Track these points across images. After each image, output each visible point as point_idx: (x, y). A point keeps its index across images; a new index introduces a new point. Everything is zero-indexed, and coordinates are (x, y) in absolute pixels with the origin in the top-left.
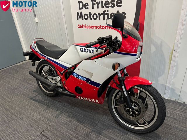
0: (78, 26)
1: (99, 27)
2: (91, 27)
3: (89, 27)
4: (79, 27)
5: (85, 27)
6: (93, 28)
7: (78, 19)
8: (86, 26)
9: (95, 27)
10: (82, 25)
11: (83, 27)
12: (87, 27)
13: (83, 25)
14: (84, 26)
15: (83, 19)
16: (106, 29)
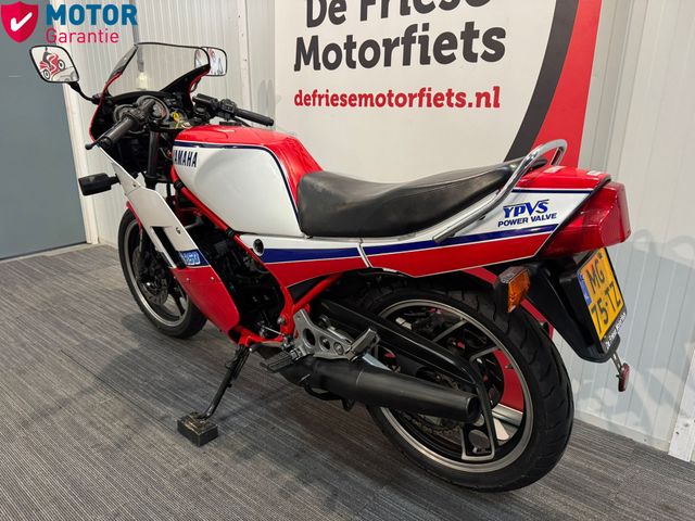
0: (297, 96)
1: (381, 100)
2: (350, 100)
3: (340, 101)
4: (298, 100)
5: (324, 100)
6: (357, 102)
7: (297, 68)
8: (327, 96)
9: (366, 99)
10: (311, 94)
11: (317, 99)
12: (333, 100)
13: (316, 91)
14: (321, 97)
15: (317, 67)
16: (411, 105)
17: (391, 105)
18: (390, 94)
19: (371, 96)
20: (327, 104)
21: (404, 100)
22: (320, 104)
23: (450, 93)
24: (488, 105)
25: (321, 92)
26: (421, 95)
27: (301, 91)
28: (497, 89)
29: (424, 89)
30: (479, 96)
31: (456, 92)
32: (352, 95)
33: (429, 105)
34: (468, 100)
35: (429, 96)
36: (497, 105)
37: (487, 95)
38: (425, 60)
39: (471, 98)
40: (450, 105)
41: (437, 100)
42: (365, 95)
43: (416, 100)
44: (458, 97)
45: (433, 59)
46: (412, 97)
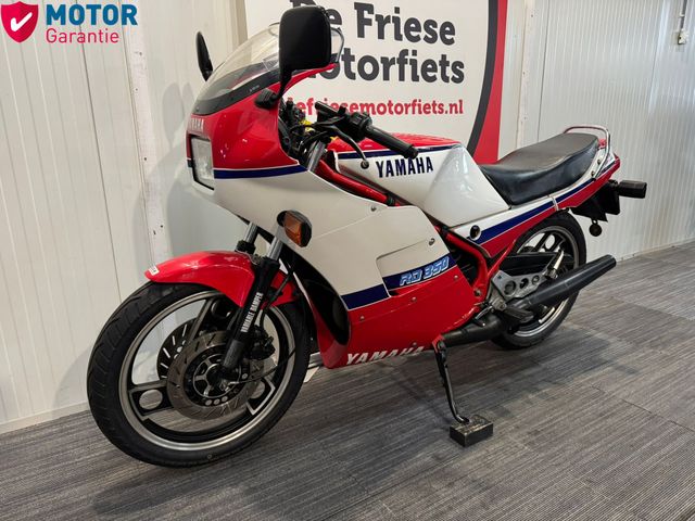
1: (382, 109)
2: (352, 109)
9: (368, 107)
10: (305, 102)
13: (311, 100)
16: (407, 113)
17: (391, 113)
18: (390, 104)
19: (372, 105)
21: (401, 109)
23: (434, 104)
24: (456, 112)
25: (318, 100)
26: (414, 105)
28: (461, 101)
29: (415, 101)
30: (451, 106)
31: (438, 103)
32: (353, 105)
33: (420, 113)
34: (445, 108)
35: (419, 105)
36: (461, 112)
37: (455, 105)
38: (415, 78)
39: (447, 108)
40: (435, 112)
41: (426, 109)
42: (366, 105)
44: (439, 108)
45: (421, 78)
46: (407, 106)
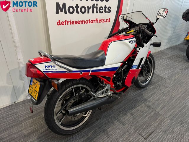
0: (58, 22)
1: (87, 22)
2: (78, 22)
3: (75, 23)
4: (59, 23)
5: (69, 23)
6: (80, 23)
7: (57, 13)
8: (70, 22)
9: (83, 22)
10: (64, 21)
11: (67, 23)
12: (73, 23)
13: (66, 20)
14: (68, 22)
15: (66, 13)
16: (94, 23)
17: (90, 23)
18: (89, 20)
19: (84, 21)
20: (71, 24)
21: (92, 22)
22: (68, 24)
23: (102, 20)
24: (108, 22)
25: (68, 20)
27: (59, 21)
28: (109, 18)
29: (97, 19)
30: (107, 20)
32: (78, 21)
33: (98, 22)
34: (105, 21)
37: (108, 20)
38: (97, 12)
39: (105, 20)
40: (102, 22)
41: (100, 21)
42: (82, 21)
43: (95, 21)
44: (103, 21)
45: (98, 12)
46: (94, 21)
